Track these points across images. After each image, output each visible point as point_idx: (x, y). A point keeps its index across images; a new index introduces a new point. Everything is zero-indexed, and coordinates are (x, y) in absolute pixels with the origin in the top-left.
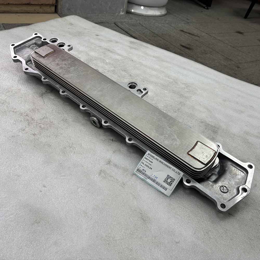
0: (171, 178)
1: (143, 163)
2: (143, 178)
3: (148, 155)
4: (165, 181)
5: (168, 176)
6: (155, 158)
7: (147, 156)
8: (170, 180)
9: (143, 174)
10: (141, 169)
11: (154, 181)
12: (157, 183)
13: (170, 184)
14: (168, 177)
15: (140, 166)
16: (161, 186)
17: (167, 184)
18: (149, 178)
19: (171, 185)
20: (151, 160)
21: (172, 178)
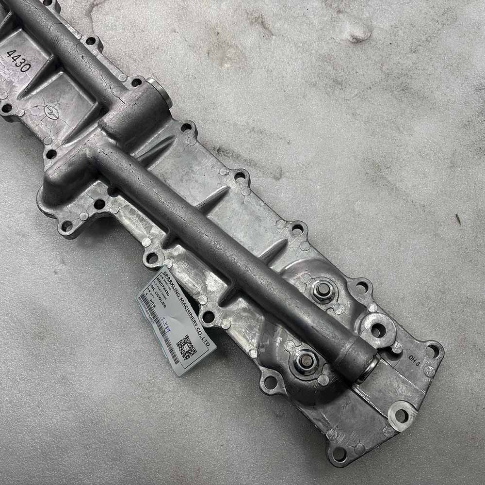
0: (190, 345)
1: (153, 288)
2: (148, 317)
3: (163, 276)
4: (180, 345)
5: (187, 337)
6: (174, 288)
7: (161, 276)
8: (188, 349)
9: (150, 309)
10: (149, 297)
11: (163, 333)
12: (166, 340)
13: (186, 355)
14: (186, 340)
15: (147, 291)
16: (171, 351)
17: (181, 352)
18: (158, 322)
19: (187, 359)
20: (167, 289)
21: (192, 346)
